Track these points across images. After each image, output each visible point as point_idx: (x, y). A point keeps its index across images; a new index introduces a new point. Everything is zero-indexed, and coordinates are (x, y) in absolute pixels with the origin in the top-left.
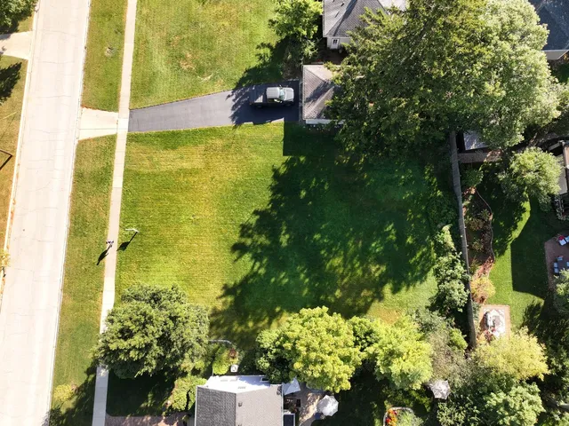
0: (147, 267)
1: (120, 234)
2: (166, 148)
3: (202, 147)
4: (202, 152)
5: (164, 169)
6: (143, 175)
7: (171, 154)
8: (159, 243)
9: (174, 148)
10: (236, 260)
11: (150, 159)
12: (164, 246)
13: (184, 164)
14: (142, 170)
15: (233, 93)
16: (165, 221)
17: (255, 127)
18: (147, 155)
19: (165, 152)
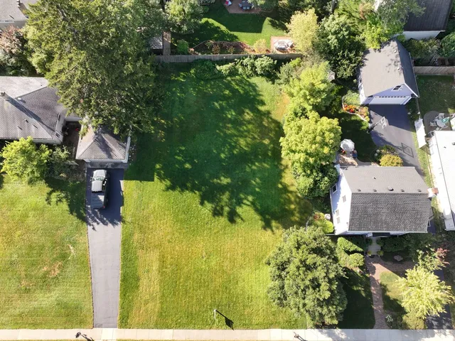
0: (248, 299)
1: (218, 328)
2: (137, 287)
3: (140, 252)
4: (145, 251)
5: (157, 288)
6: (162, 308)
7: (144, 281)
8: (226, 288)
9: (138, 279)
10: (242, 219)
11: (146, 302)
12: (229, 283)
13: (154, 268)
14: (157, 310)
15: (90, 225)
16: (207, 283)
17: (125, 205)
18: (143, 305)
19: (141, 288)
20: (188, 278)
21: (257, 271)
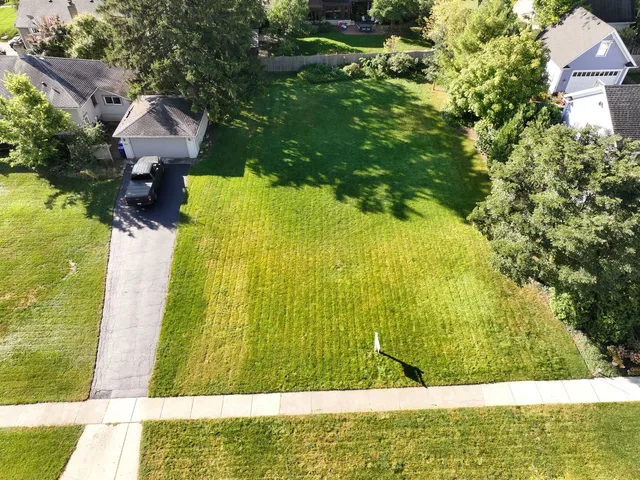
0: (444, 327)
1: (386, 385)
2: (202, 319)
3: (210, 264)
4: (219, 263)
5: (244, 318)
6: (255, 351)
7: (214, 309)
8: (393, 311)
9: (204, 305)
11: (220, 345)
12: (397, 302)
13: (238, 287)
14: (242, 356)
15: (124, 230)
16: (350, 306)
17: (189, 204)
18: (211, 349)
19: (208, 320)
20: (308, 300)
21: (451, 282)
